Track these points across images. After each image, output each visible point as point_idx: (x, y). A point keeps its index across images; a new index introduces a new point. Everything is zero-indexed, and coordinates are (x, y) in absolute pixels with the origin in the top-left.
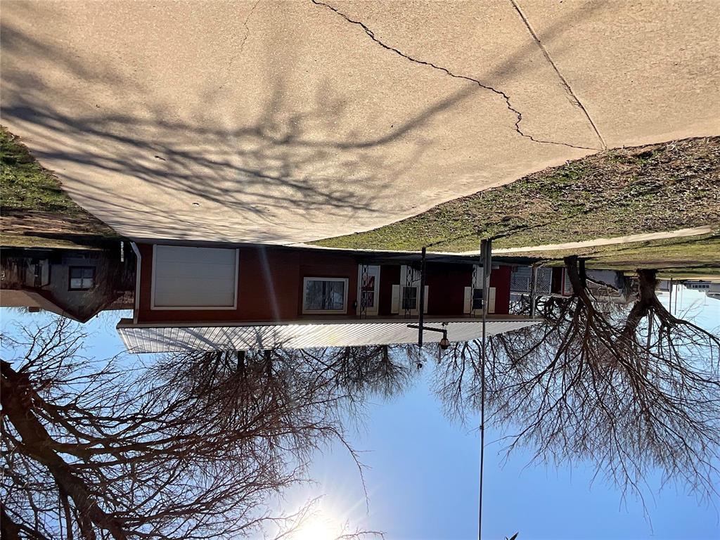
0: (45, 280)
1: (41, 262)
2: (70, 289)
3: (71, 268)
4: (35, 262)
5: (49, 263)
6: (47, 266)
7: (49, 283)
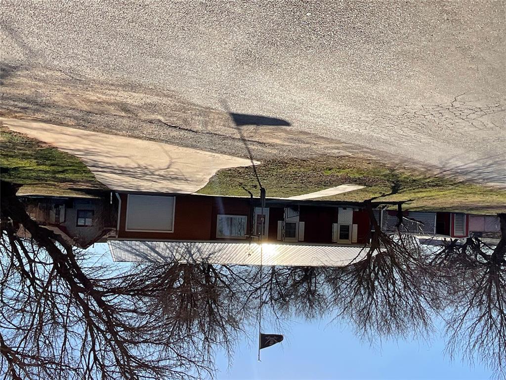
0: (62, 219)
1: (60, 207)
2: (78, 226)
3: (78, 211)
4: (57, 206)
5: (65, 207)
6: (64, 209)
7: (65, 221)
